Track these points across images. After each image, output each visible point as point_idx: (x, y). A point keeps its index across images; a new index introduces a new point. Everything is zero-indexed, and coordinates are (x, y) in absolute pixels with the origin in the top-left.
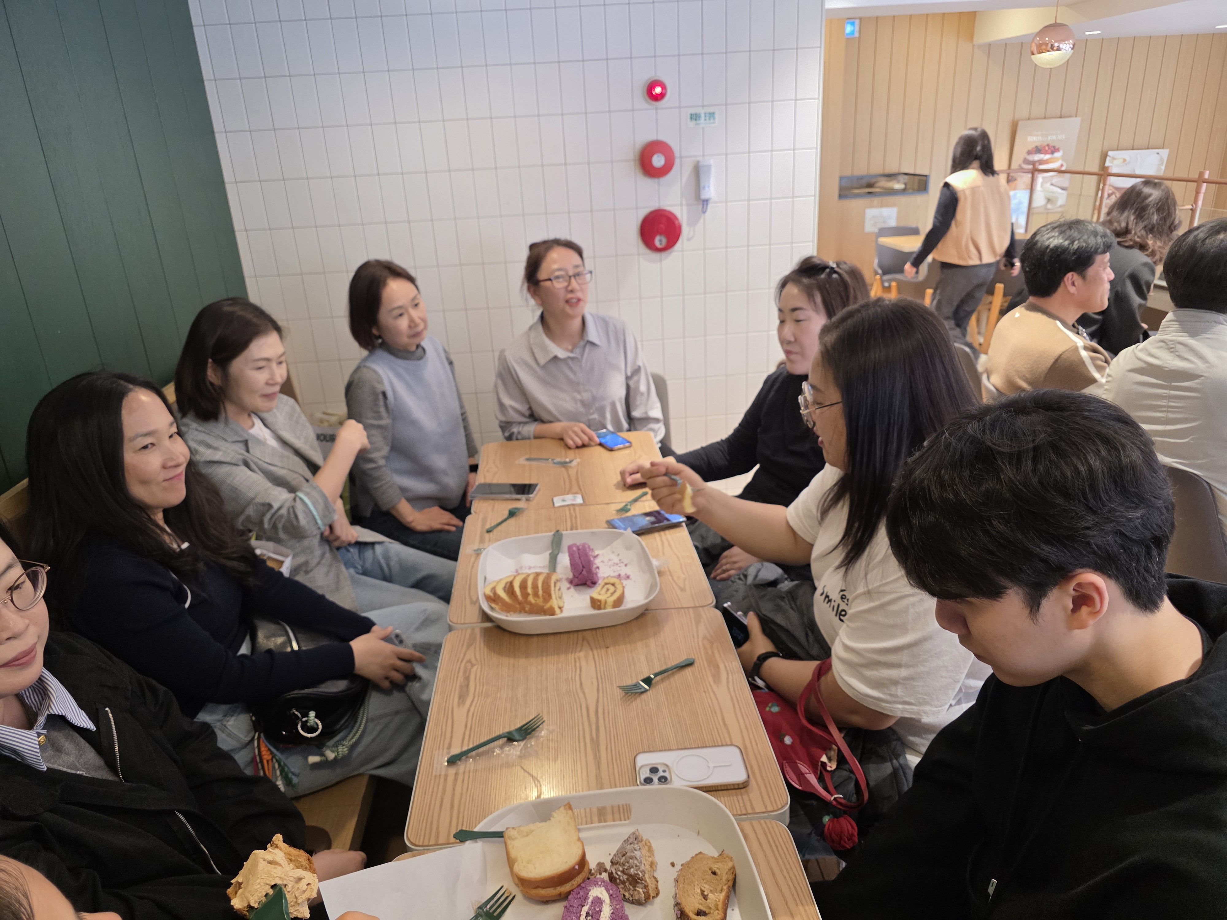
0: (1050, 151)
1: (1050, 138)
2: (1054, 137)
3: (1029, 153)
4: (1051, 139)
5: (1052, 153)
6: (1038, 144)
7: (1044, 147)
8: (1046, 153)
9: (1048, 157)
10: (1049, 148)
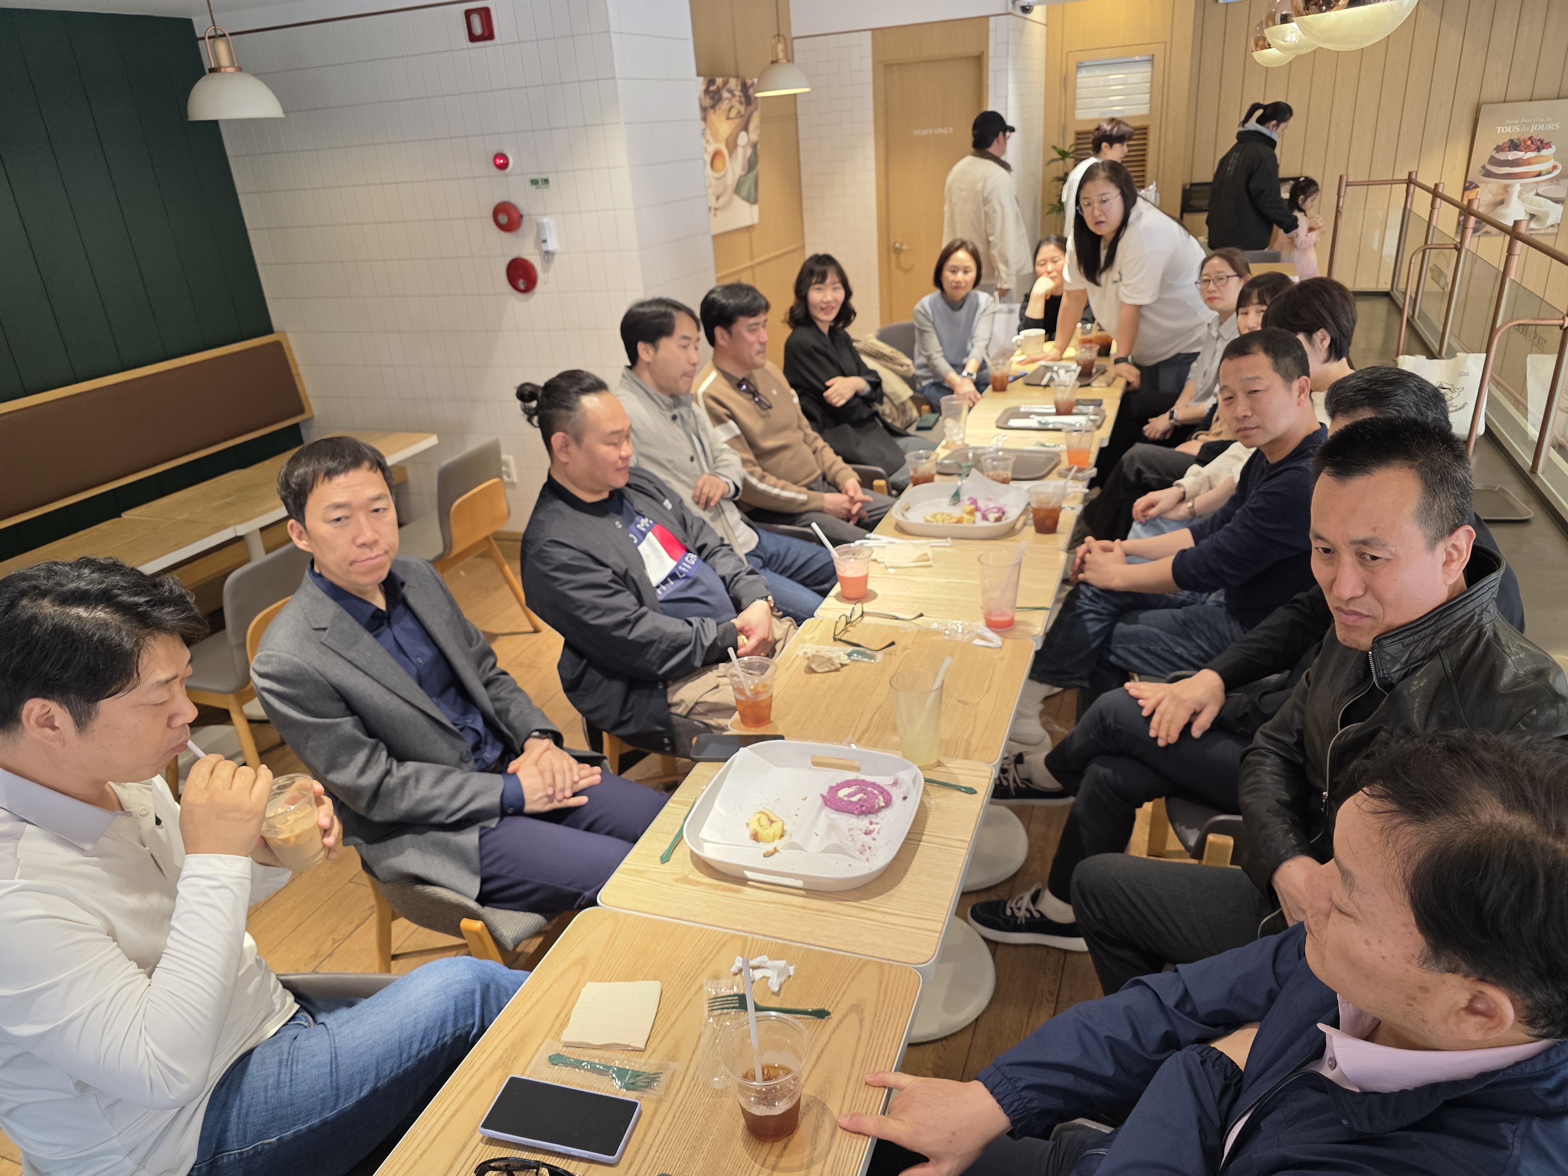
0: (1534, 147)
1: (1534, 128)
2: (1541, 127)
3: (1499, 149)
4: (1536, 129)
5: (1538, 149)
6: (1515, 137)
7: (1525, 141)
8: (1527, 149)
9: (1530, 155)
10: (1532, 143)
